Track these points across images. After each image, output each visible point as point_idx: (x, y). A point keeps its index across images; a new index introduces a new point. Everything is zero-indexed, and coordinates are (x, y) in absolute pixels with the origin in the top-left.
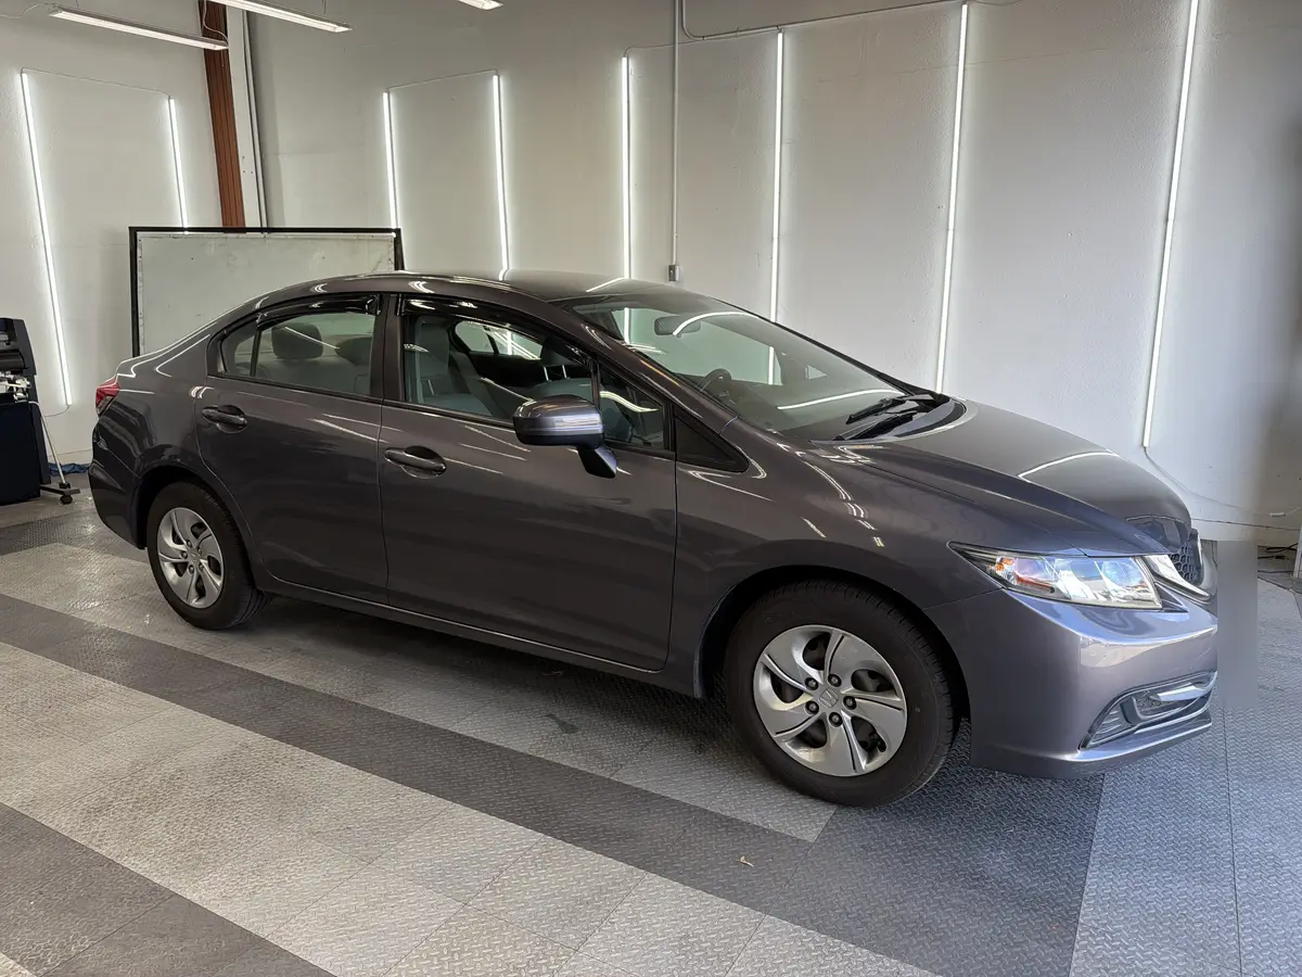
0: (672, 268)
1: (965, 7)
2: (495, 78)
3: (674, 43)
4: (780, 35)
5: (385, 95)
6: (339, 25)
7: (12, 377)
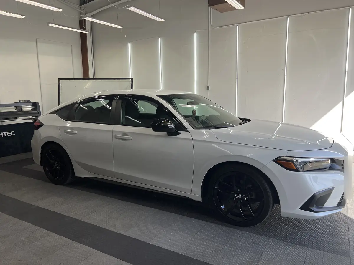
0: (208, 87)
1: (288, 18)
2: (159, 39)
3: (209, 29)
4: (238, 26)
5: (129, 44)
6: (120, 26)
7: (34, 118)
